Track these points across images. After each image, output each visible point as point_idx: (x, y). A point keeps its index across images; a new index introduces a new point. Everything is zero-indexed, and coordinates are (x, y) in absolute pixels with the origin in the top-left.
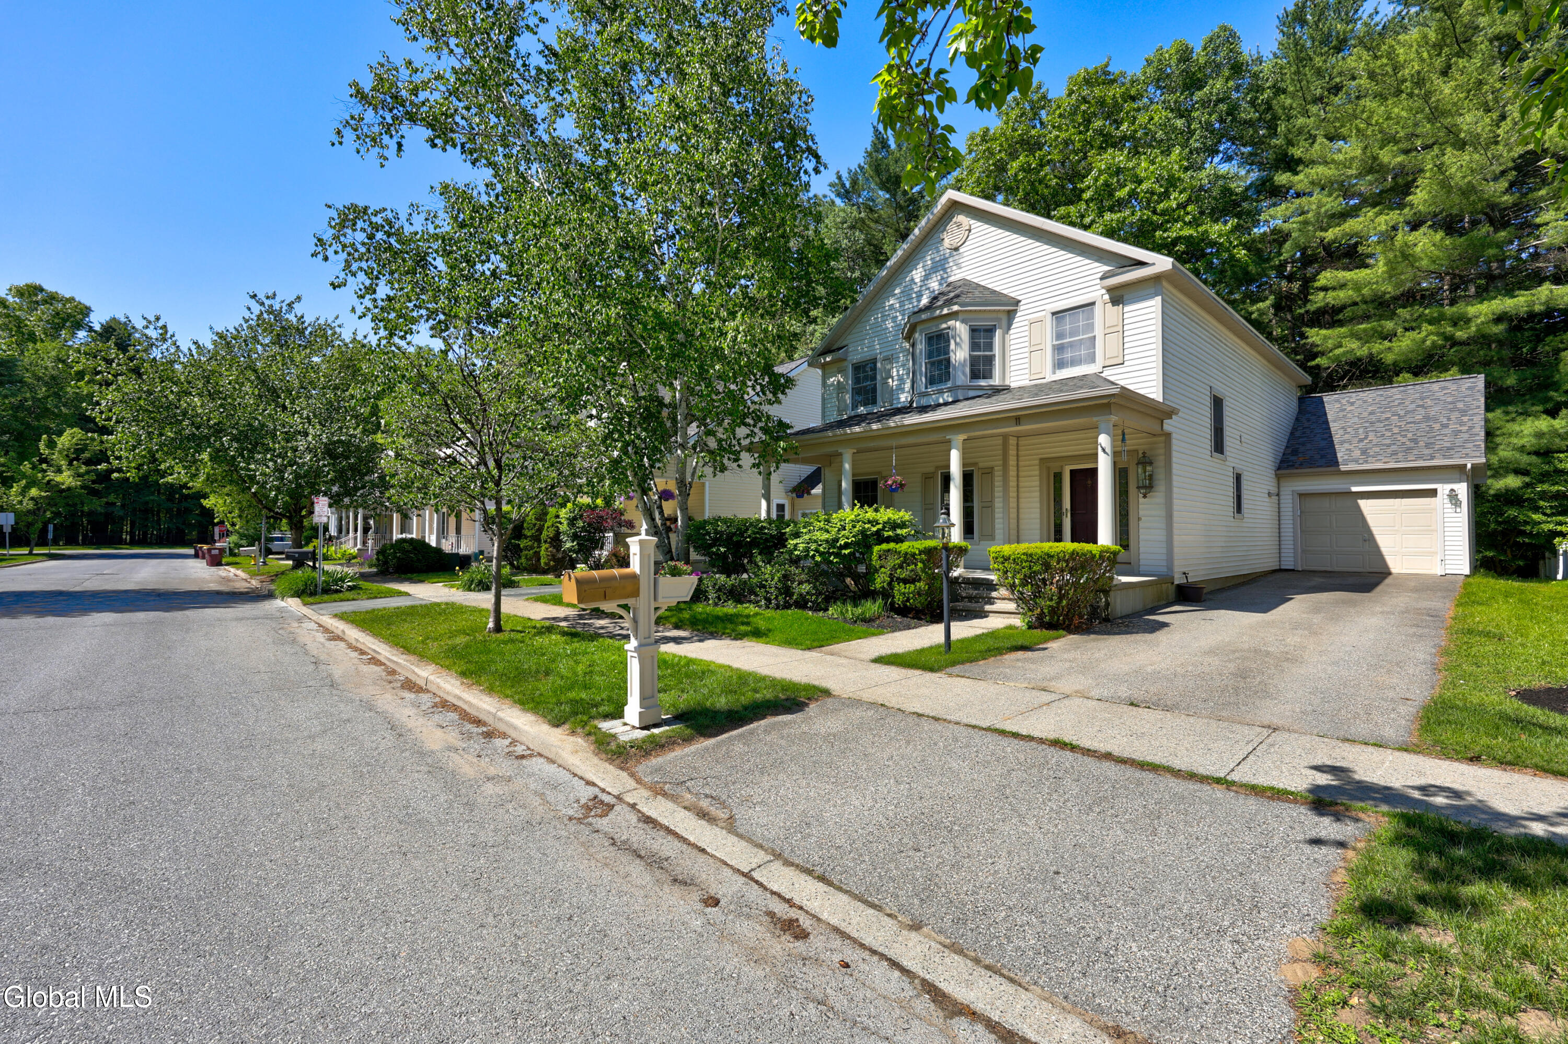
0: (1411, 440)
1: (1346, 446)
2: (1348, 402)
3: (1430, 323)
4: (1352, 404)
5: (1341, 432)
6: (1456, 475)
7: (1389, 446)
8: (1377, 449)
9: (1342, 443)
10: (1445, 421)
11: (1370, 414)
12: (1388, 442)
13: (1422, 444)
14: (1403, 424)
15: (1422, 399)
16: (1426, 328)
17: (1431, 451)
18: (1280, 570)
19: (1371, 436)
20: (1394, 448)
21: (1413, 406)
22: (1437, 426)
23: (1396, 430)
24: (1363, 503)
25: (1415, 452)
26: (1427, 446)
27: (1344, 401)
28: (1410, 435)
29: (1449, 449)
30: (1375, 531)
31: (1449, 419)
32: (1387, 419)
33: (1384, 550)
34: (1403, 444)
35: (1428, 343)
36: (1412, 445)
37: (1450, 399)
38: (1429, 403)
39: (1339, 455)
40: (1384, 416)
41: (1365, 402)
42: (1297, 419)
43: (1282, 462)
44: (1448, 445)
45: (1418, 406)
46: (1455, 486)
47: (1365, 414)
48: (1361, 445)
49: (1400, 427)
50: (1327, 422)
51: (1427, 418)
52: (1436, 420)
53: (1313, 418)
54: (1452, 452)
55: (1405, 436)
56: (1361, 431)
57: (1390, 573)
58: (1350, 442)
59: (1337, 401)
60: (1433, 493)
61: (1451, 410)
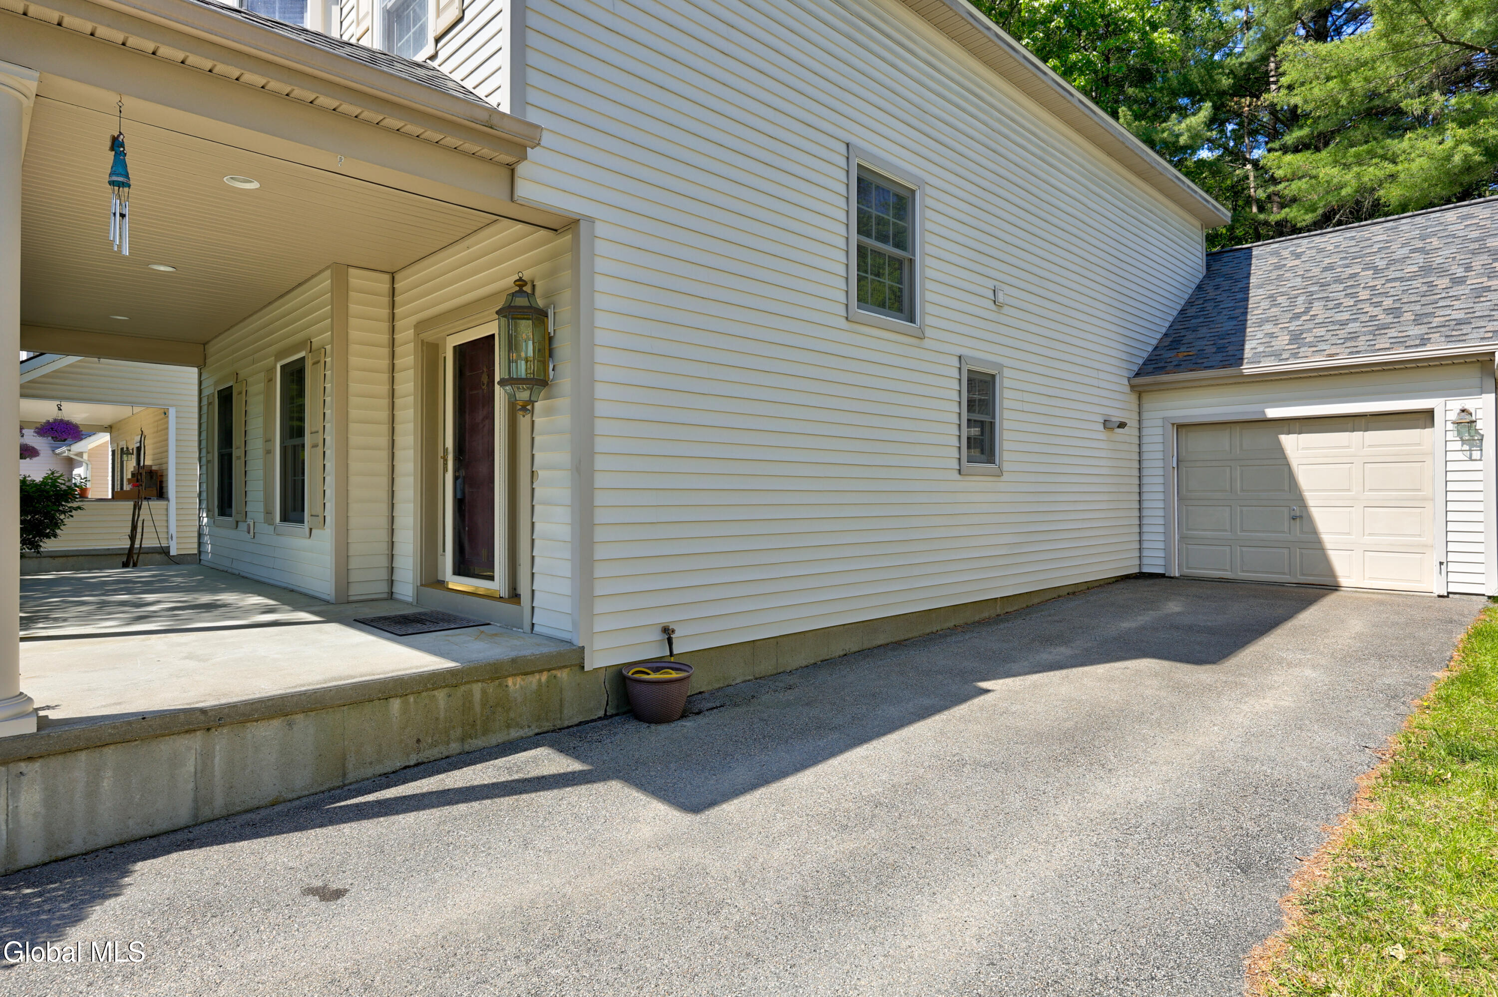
0: (1388, 311)
1: (1268, 328)
2: (1293, 253)
3: (1462, 125)
4: (1298, 256)
5: (1265, 304)
6: (1473, 375)
7: (1344, 324)
8: (1321, 332)
9: (1261, 323)
10: (1460, 272)
11: (1325, 269)
12: (1345, 316)
13: (1409, 316)
14: (1378, 282)
15: (1422, 238)
16: (1453, 132)
17: (1423, 329)
18: (1141, 576)
19: (1317, 308)
20: (1353, 327)
21: (1405, 251)
22: (1444, 282)
23: (1364, 295)
24: (1290, 442)
25: (1392, 333)
26: (1418, 320)
27: (1285, 253)
28: (1388, 302)
29: (1460, 322)
30: (1312, 499)
31: (1468, 269)
32: (1353, 276)
33: (1328, 539)
34: (1373, 318)
35: (1457, 158)
36: (1389, 319)
37: (1474, 235)
38: (1435, 242)
39: (1248, 346)
40: (1350, 271)
41: (1321, 251)
42: (1199, 287)
43: (1148, 361)
44: (1460, 315)
45: (1413, 251)
46: (1471, 403)
47: (1316, 271)
48: (1293, 326)
49: (1373, 288)
50: (1246, 289)
51: (1426, 270)
52: (1442, 271)
53: (1226, 284)
54: (1466, 329)
55: (1378, 304)
56: (1301, 299)
57: (1334, 587)
58: (1275, 321)
59: (1276, 253)
60: (1426, 417)
61: (1474, 253)
